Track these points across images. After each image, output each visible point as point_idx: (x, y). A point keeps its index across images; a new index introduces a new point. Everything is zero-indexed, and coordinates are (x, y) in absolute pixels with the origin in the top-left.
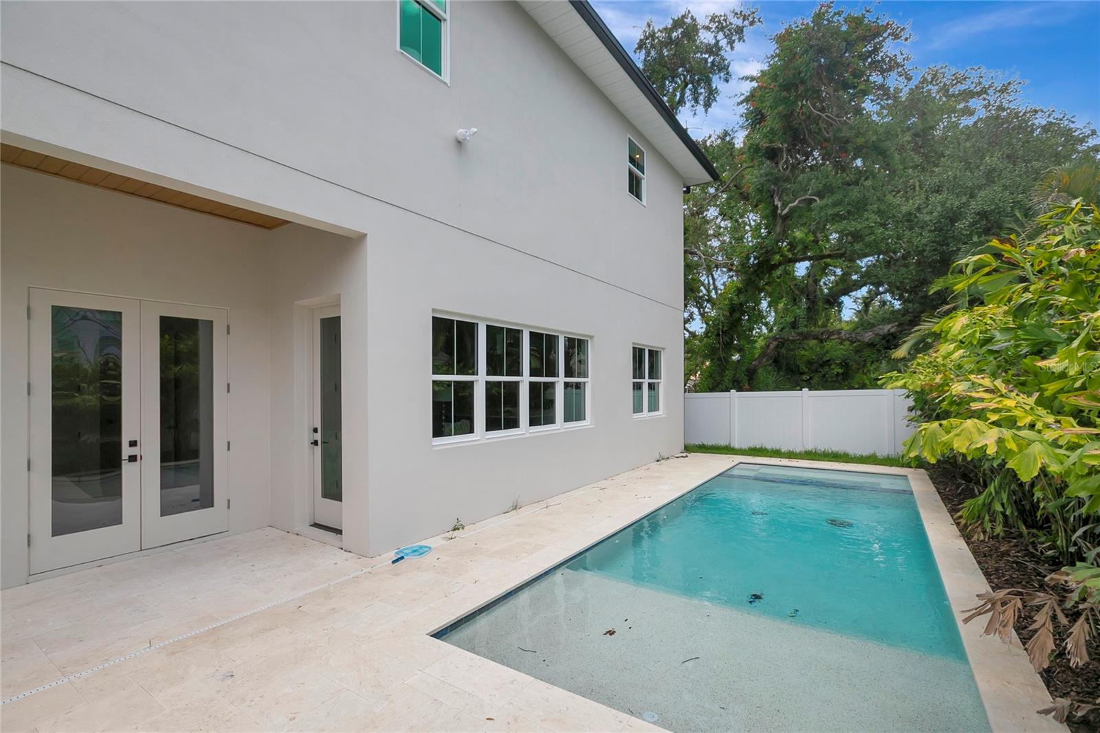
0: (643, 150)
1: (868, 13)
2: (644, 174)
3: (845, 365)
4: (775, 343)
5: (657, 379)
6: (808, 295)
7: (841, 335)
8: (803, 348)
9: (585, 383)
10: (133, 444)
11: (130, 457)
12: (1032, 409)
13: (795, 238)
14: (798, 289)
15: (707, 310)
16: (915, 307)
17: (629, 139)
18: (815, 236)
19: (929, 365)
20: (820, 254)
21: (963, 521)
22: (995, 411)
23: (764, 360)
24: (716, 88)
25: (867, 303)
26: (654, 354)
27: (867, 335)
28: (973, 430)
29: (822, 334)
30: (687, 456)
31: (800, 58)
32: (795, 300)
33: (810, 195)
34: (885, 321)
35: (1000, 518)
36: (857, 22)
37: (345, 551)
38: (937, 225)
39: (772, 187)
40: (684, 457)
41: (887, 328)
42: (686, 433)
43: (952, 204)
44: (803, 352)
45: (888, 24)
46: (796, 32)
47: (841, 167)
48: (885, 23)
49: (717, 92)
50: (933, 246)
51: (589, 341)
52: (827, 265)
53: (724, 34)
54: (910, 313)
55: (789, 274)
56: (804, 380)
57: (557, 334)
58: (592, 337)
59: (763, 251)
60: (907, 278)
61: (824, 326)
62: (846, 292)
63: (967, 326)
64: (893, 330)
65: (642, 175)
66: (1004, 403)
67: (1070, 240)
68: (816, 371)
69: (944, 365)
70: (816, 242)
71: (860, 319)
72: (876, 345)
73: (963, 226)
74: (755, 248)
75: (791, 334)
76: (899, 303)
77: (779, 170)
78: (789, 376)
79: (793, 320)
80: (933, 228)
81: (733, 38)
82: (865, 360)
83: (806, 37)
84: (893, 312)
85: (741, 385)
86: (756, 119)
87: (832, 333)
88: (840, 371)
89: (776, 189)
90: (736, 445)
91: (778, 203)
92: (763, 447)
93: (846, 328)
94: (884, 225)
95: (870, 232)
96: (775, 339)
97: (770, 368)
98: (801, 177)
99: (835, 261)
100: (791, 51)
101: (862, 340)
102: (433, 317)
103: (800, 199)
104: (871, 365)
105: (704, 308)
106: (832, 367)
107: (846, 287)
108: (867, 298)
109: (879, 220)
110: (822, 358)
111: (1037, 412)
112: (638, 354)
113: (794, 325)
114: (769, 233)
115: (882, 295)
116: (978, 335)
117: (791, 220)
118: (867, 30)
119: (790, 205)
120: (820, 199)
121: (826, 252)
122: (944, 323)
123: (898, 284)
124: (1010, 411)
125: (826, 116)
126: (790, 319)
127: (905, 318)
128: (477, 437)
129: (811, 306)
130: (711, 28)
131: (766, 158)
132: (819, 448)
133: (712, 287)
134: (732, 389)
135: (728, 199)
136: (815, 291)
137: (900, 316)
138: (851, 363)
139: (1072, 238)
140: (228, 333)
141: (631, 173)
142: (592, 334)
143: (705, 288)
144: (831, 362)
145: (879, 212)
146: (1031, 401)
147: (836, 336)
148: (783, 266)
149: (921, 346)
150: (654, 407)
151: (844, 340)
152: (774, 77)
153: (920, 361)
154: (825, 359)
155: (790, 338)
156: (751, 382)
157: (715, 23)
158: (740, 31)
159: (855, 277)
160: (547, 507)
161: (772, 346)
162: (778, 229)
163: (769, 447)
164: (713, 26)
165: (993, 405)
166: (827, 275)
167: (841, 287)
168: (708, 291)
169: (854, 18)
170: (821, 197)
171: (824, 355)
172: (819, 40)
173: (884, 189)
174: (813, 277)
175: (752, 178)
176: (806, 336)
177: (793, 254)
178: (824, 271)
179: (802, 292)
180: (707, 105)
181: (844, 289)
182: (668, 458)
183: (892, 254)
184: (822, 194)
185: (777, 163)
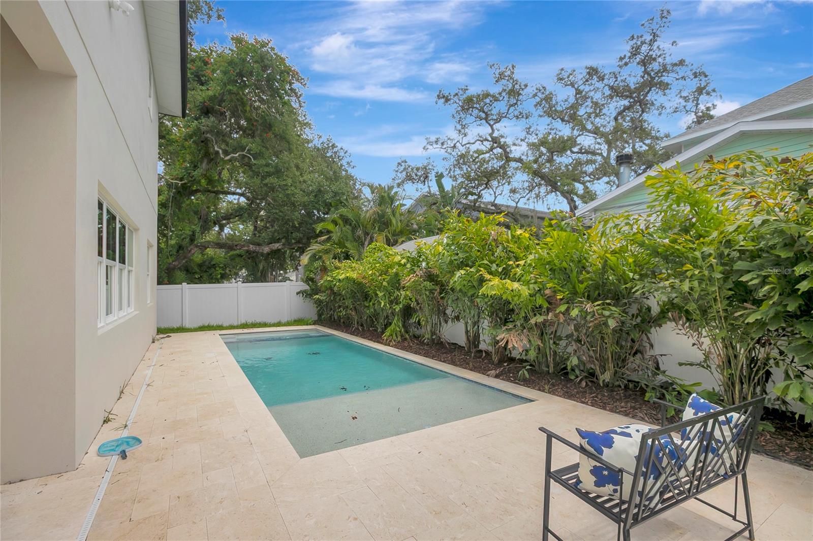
4: (196, 249)
7: (250, 248)
27: (266, 249)
33: (246, 153)
39: (209, 136)
41: (277, 246)
51: (134, 234)
57: (125, 224)
58: (137, 230)
75: (210, 243)
87: (244, 246)
89: (213, 138)
90: (187, 325)
91: (218, 149)
96: (196, 246)
103: (239, 153)
106: (217, 269)
110: (210, 263)
119: (233, 155)
125: (264, 107)
144: (216, 265)
147: (246, 248)
156: (169, 278)
161: (193, 252)
171: (212, 260)
176: (222, 246)
182: (158, 340)
184: (255, 155)
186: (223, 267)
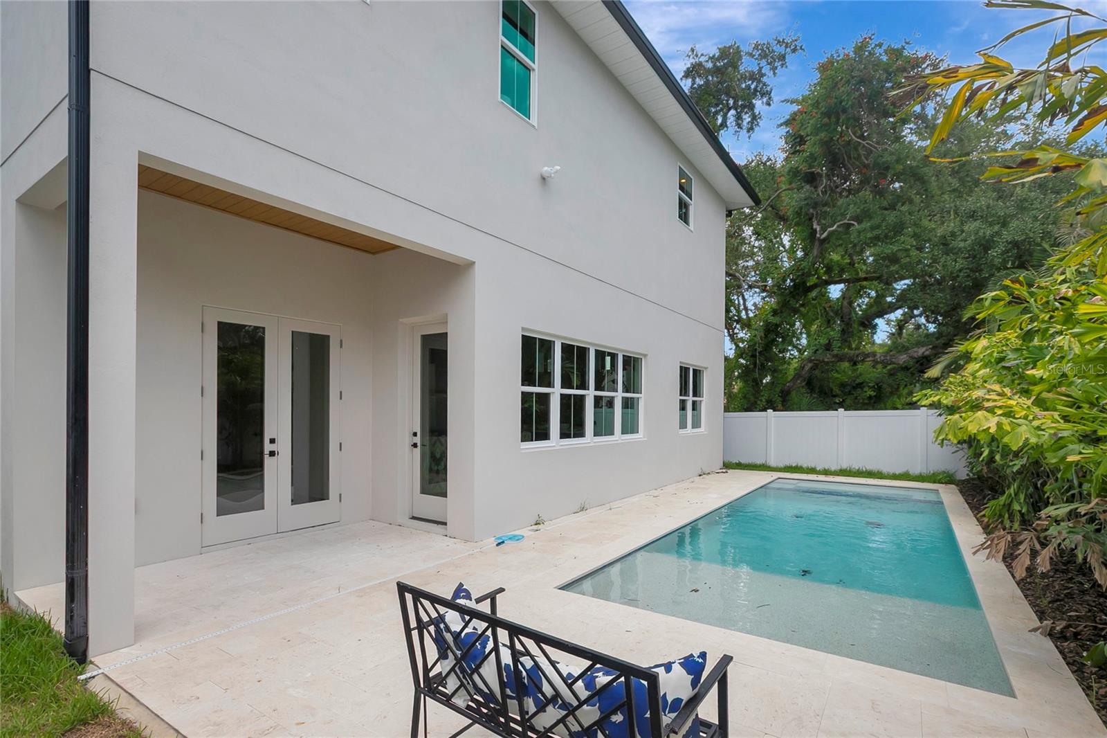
0: (692, 177)
1: (907, 45)
2: (691, 200)
3: (878, 388)
4: (810, 365)
5: (700, 397)
6: (842, 318)
7: (876, 357)
8: (837, 371)
9: (638, 398)
10: (272, 441)
11: (270, 452)
12: (1028, 407)
13: (831, 260)
14: (832, 311)
15: (736, 331)
16: (949, 330)
17: (680, 167)
18: (851, 258)
19: (961, 384)
20: (856, 277)
21: (986, 520)
22: (1000, 407)
23: (799, 382)
24: (760, 113)
25: (901, 325)
26: (697, 373)
27: (902, 357)
28: (982, 418)
29: (857, 356)
30: (727, 472)
31: (842, 86)
32: (829, 321)
33: (848, 220)
34: (919, 344)
35: (1018, 517)
36: (896, 53)
37: (450, 537)
38: (971, 253)
39: (811, 210)
40: (724, 473)
41: (921, 351)
42: (725, 451)
43: (984, 233)
44: (836, 375)
45: (926, 56)
46: (838, 61)
47: (879, 192)
48: (923, 55)
49: (760, 117)
50: (966, 273)
51: (643, 360)
52: (863, 288)
53: (767, 61)
54: (945, 336)
55: (824, 295)
56: (836, 403)
57: (617, 352)
58: (645, 356)
59: (800, 273)
60: (940, 303)
61: (857, 348)
62: (880, 314)
63: (988, 347)
64: (927, 353)
65: (690, 200)
66: (1008, 403)
67: (1070, 280)
68: (850, 393)
69: (973, 384)
70: (852, 264)
71: (894, 343)
72: (910, 368)
73: (995, 254)
74: (792, 270)
75: (826, 356)
76: (934, 326)
77: (818, 195)
78: (822, 399)
79: (827, 342)
80: (967, 255)
81: (776, 65)
82: (899, 384)
83: (849, 69)
84: (928, 335)
85: (775, 405)
86: (795, 143)
87: (867, 355)
88: (873, 393)
89: (814, 213)
90: (773, 463)
91: (815, 226)
92: (799, 465)
93: (879, 351)
94: (920, 249)
95: (905, 255)
96: (810, 360)
97: (803, 390)
98: (840, 202)
99: (871, 282)
100: (833, 80)
101: (897, 362)
102: (523, 336)
103: (838, 224)
104: (903, 389)
105: (733, 330)
106: (865, 390)
107: (882, 309)
108: (901, 321)
109: (914, 243)
110: (854, 381)
111: (1032, 410)
112: (684, 371)
113: (828, 347)
114: (806, 255)
115: (917, 318)
116: (995, 354)
117: (828, 243)
118: (907, 62)
119: (829, 229)
120: (858, 224)
121: (862, 275)
122: (969, 345)
123: (933, 308)
124: (1011, 408)
125: (867, 143)
126: (823, 341)
127: (939, 341)
128: (552, 443)
129: (845, 328)
130: (755, 55)
131: (805, 182)
132: (853, 467)
133: (742, 307)
134: (769, 409)
135: (764, 219)
136: (850, 314)
137: (934, 339)
138: (884, 386)
139: (1072, 278)
140: (341, 347)
141: (681, 200)
142: (646, 353)
143: (735, 308)
144: (864, 384)
145: (915, 236)
146: (1029, 402)
147: (871, 359)
148: (819, 289)
149: (953, 367)
150: (696, 424)
151: (877, 363)
152: (816, 104)
153: (951, 379)
154: (858, 381)
155: (826, 360)
156: (785, 403)
157: (758, 50)
158: (782, 58)
159: (889, 299)
160: (610, 509)
161: (807, 368)
162: (815, 252)
163: (805, 466)
164: (757, 53)
165: (999, 404)
166: (861, 297)
167: (874, 309)
168: (739, 311)
169: (893, 50)
170: (860, 222)
171: (858, 377)
172: (861, 71)
173: (920, 213)
174: (847, 298)
175: (791, 200)
176: (841, 358)
177: (830, 276)
178: (859, 294)
179: (836, 313)
180: (750, 129)
181: (879, 312)
182: (709, 473)
183: (928, 278)
184: (860, 218)
185: (816, 187)
186: (874, 386)
